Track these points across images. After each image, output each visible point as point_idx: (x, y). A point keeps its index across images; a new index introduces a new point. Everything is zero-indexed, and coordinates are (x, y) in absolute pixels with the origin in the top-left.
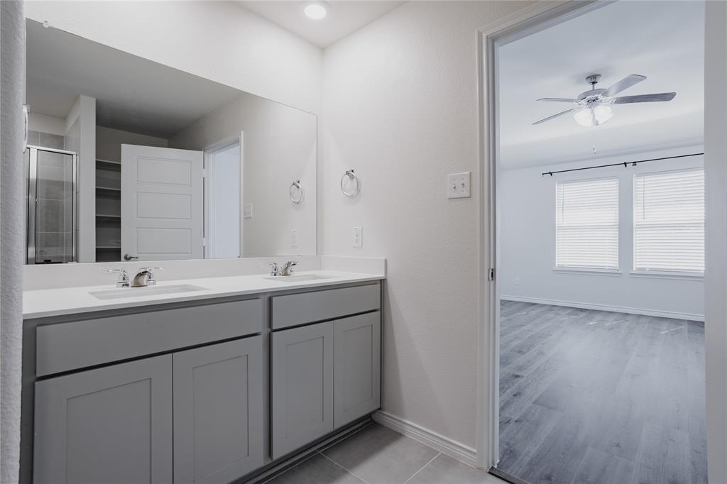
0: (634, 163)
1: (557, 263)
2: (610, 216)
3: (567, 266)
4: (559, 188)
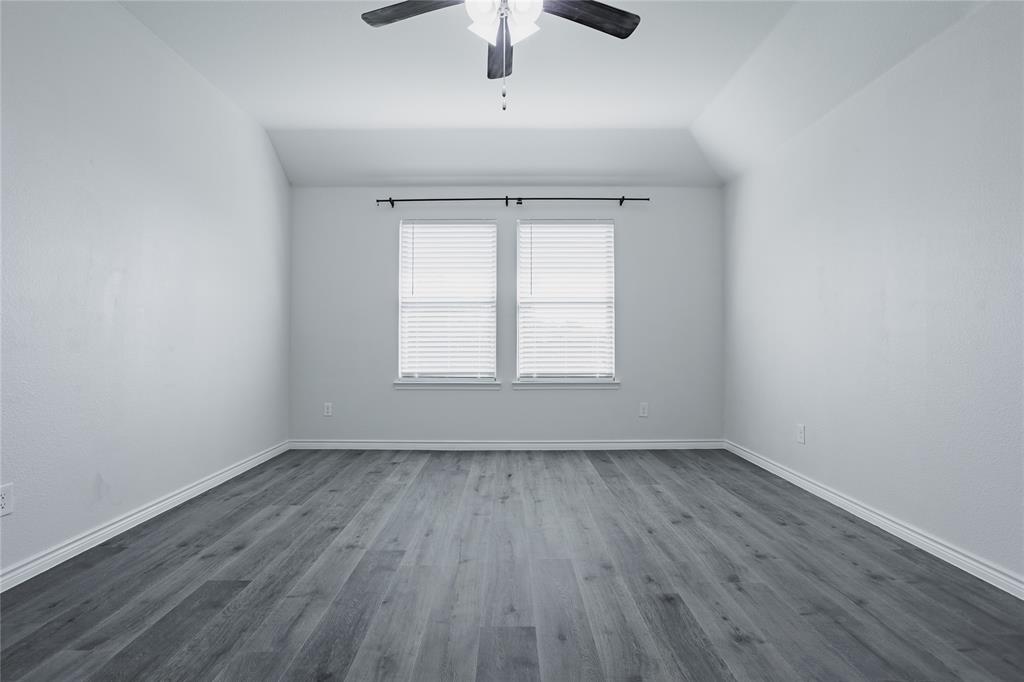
0: (520, 200)
1: (400, 371)
2: (484, 287)
3: (417, 376)
4: (406, 231)
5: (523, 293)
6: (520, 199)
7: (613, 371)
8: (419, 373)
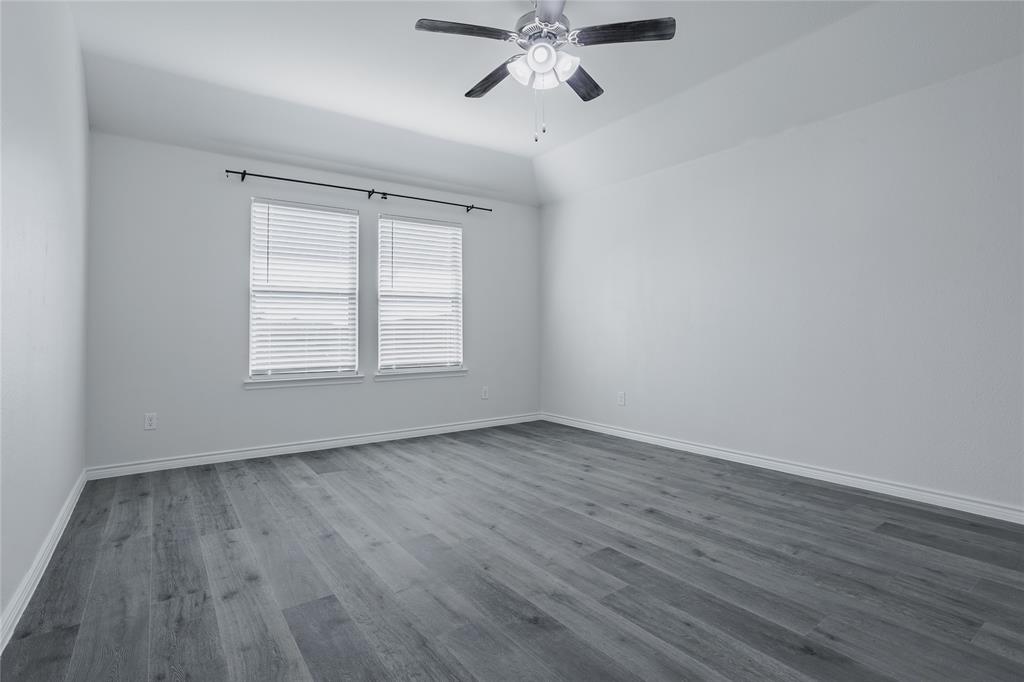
1: (251, 368)
3: (270, 373)
4: (258, 211)
5: (384, 286)
6: (384, 194)
7: (461, 360)
8: (273, 370)
